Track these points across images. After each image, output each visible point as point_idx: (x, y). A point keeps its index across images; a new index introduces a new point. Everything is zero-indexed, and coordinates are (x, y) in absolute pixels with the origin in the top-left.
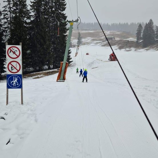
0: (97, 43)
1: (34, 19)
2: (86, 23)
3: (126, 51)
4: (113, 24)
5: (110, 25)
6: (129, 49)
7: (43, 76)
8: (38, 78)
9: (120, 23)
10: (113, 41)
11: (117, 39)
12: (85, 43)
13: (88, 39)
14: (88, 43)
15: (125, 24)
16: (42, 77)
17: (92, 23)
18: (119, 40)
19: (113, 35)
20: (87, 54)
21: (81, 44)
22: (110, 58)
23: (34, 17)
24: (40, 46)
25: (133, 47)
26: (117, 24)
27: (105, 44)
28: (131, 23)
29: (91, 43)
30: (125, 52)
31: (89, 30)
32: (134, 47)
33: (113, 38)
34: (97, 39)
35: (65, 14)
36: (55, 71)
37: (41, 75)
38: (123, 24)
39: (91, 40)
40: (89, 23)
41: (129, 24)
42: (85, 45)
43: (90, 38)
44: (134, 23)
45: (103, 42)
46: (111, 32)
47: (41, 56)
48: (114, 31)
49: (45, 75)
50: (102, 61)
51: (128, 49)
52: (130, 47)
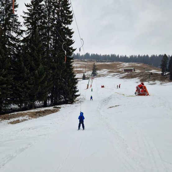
0: (114, 75)
1: (27, 36)
2: (102, 55)
3: (150, 84)
4: (132, 56)
5: (128, 57)
6: (153, 83)
7: (27, 118)
8: (18, 122)
9: (139, 56)
10: (133, 73)
11: (138, 71)
12: (100, 75)
13: (104, 71)
14: (104, 75)
15: (144, 56)
16: (25, 120)
17: (109, 55)
18: (140, 73)
19: (132, 67)
20: (103, 87)
21: (95, 76)
22: (137, 91)
23: (28, 33)
24: (29, 71)
25: (157, 80)
26: (136, 56)
27: (124, 76)
28: (151, 56)
29: (108, 75)
30: (148, 85)
31: (105, 62)
32: (159, 80)
33: (133, 70)
34: (115, 71)
35: (71, 30)
36: (49, 110)
37: (25, 118)
38: (143, 56)
39: (108, 72)
40: (105, 55)
41: (150, 56)
42: (100, 77)
43: (107, 70)
44: (155, 55)
45: (121, 74)
46: (130, 64)
47: (30, 86)
48: (133, 63)
49: (32, 117)
50: (124, 95)
51: (151, 82)
52: (154, 80)
